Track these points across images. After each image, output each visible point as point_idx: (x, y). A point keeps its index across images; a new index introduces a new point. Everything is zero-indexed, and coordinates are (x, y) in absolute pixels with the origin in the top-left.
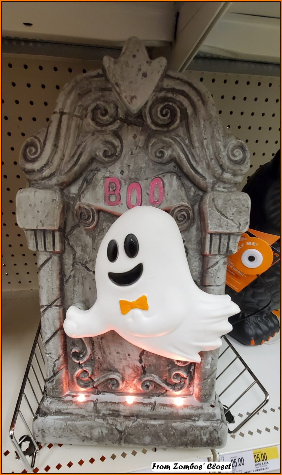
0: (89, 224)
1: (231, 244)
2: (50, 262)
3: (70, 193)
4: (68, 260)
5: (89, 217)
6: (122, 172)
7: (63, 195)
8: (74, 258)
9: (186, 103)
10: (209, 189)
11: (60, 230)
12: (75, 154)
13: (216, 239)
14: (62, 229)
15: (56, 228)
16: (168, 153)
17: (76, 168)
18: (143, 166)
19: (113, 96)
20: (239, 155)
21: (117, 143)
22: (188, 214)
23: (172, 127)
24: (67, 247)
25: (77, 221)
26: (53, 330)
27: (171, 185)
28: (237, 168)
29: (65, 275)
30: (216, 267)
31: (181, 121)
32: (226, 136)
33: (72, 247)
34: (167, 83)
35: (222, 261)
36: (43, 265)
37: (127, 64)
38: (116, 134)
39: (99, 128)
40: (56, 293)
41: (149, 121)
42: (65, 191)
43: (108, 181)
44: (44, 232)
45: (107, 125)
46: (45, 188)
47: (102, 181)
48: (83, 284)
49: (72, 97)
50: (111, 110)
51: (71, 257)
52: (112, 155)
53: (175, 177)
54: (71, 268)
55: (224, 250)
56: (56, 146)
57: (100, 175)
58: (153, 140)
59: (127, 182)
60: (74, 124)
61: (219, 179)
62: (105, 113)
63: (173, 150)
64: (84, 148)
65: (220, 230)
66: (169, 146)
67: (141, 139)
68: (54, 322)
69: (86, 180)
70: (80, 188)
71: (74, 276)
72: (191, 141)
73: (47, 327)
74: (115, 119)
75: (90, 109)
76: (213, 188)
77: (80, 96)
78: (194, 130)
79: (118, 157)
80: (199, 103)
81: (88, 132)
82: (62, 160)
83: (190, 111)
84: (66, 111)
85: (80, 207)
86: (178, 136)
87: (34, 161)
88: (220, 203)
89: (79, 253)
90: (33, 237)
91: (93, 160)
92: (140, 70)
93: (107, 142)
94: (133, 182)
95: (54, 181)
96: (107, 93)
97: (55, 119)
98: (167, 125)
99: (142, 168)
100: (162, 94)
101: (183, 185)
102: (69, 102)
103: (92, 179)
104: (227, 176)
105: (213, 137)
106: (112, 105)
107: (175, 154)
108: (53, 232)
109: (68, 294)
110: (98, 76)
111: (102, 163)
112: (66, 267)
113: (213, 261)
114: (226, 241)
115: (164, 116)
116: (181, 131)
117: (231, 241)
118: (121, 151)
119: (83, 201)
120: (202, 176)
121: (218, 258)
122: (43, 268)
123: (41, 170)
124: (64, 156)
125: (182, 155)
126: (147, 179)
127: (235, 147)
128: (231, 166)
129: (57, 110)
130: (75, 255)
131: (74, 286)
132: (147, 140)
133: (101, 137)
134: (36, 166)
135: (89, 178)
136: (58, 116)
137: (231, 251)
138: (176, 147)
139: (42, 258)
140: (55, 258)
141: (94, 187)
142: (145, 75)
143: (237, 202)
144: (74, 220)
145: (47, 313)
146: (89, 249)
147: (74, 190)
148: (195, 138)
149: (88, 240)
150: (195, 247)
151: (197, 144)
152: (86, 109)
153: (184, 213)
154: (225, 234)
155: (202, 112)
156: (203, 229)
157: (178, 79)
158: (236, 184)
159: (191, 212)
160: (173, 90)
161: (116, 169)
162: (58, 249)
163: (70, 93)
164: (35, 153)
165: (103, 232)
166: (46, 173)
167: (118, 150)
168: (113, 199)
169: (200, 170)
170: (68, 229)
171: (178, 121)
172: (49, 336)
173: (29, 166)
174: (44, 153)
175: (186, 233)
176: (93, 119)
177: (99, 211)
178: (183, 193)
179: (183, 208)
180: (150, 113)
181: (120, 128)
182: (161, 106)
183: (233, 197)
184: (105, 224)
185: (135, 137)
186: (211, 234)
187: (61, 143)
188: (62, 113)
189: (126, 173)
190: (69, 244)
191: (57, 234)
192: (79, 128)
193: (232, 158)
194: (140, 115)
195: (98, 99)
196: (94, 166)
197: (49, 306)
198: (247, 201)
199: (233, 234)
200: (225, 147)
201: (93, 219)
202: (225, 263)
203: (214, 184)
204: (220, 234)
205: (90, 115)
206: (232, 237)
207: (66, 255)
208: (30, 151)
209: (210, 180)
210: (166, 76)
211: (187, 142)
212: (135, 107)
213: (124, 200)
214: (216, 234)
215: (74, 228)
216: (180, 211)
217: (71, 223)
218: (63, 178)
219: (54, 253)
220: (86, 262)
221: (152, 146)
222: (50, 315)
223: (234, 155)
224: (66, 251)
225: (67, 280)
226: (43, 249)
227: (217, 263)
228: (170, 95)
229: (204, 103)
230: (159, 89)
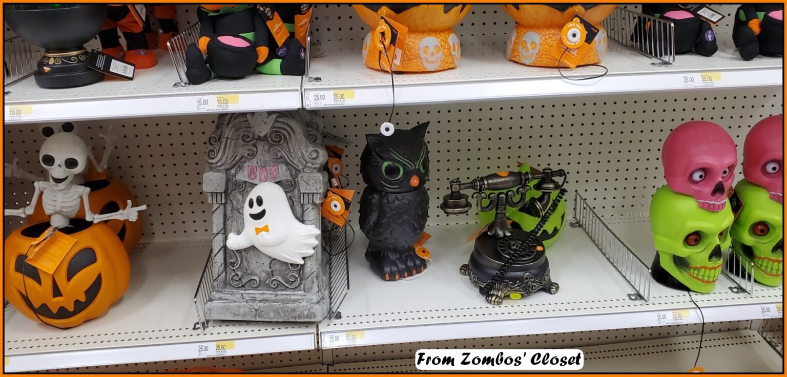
0: (240, 189)
1: (314, 198)
2: (219, 209)
3: (231, 173)
4: (229, 208)
5: (240, 185)
6: (257, 163)
7: (227, 175)
8: (232, 207)
9: (286, 133)
10: (301, 171)
11: (224, 192)
12: (234, 155)
13: (306, 196)
14: (226, 192)
15: (223, 191)
16: (279, 154)
17: (234, 162)
18: (268, 160)
19: (252, 130)
20: (314, 155)
21: (254, 149)
22: (292, 184)
23: (280, 143)
24: (228, 200)
25: (234, 187)
26: (219, 248)
27: (282, 170)
28: (314, 161)
29: (227, 216)
30: (308, 211)
31: (284, 140)
32: (307, 146)
33: (231, 201)
34: (277, 125)
35: (311, 208)
36: (215, 210)
37: (257, 118)
38: (255, 146)
39: (245, 144)
40: (222, 226)
41: (270, 140)
42: (228, 172)
43: (251, 167)
44: (217, 193)
45: (249, 142)
46: (219, 171)
47: (247, 168)
48: (237, 222)
49: (232, 131)
50: (251, 136)
51: (231, 206)
52: (252, 155)
53: (284, 165)
54: (230, 212)
55: (311, 202)
56: (224, 152)
57: (246, 165)
58: (272, 148)
59: (260, 168)
60: (233, 143)
61: (306, 166)
62: (248, 137)
63: (282, 153)
64: (238, 153)
65: (307, 192)
66: (280, 151)
67: (267, 147)
68: (220, 243)
69: (239, 166)
70: (236, 171)
71: (232, 217)
72: (289, 150)
73: (216, 246)
74: (253, 139)
75: (241, 136)
76: (303, 170)
77: (236, 130)
78: (290, 145)
79: (256, 155)
80: (292, 134)
81: (239, 146)
82: (227, 158)
83: (288, 137)
84: (229, 137)
85: (235, 181)
86: (284, 147)
87: (213, 159)
88: (305, 178)
89: (235, 204)
90: (211, 196)
91: (242, 157)
92: (263, 121)
93: (250, 149)
94: (263, 167)
95: (223, 168)
96: (249, 129)
97: (224, 140)
98: (279, 142)
99: (267, 161)
100: (275, 129)
101: (289, 169)
102: (231, 133)
103: (242, 166)
104: (309, 165)
105: (299, 148)
106: (251, 133)
107: (282, 155)
108: (221, 193)
109: (228, 227)
110: (245, 121)
111: (247, 158)
112: (228, 212)
113: (306, 208)
114: (312, 197)
115: (277, 138)
116: (285, 145)
117: (314, 196)
118: (257, 153)
119: (237, 178)
120: (297, 165)
121: (308, 206)
122: (215, 212)
123: (217, 163)
124: (228, 156)
125: (286, 156)
126: (270, 166)
127: (312, 152)
128: (310, 161)
129: (225, 137)
130: (233, 205)
131: (232, 222)
132: (269, 149)
133: (246, 147)
134: (214, 161)
135: (240, 166)
136: (225, 139)
137: (315, 202)
138: (283, 152)
139: (215, 207)
140: (222, 207)
141: (243, 170)
142: (265, 123)
143: (314, 178)
144: (232, 187)
145: (216, 238)
146: (240, 202)
147: (233, 171)
148: (291, 149)
149: (240, 197)
150: (297, 200)
151: (292, 151)
152: (239, 136)
153: (289, 183)
154: (311, 193)
155: (293, 137)
156: (299, 190)
157: (282, 122)
158: (315, 168)
159: (293, 183)
160: (280, 128)
161: (254, 161)
162: (223, 202)
163: (231, 129)
164: (214, 155)
165: (248, 193)
166: (219, 164)
167: (255, 152)
168: (252, 176)
169: (295, 162)
170: (229, 191)
171: (283, 141)
172: (216, 251)
173: (210, 161)
174: (219, 155)
175: (292, 193)
176: (242, 140)
177: (245, 182)
178: (288, 173)
179: (288, 181)
180: (270, 136)
181: (256, 142)
182: (274, 134)
183: (312, 175)
184: (249, 188)
185: (263, 146)
186: (303, 193)
187: (227, 151)
188: (227, 138)
189: (259, 163)
190: (229, 199)
191: (223, 194)
192: (235, 144)
193: (310, 157)
194: (266, 136)
195: (245, 131)
196: (243, 160)
197: (218, 234)
198: (319, 177)
199: (315, 193)
200: (307, 151)
201: (243, 186)
202: (313, 209)
203: (303, 169)
204: (308, 194)
205: (240, 139)
206: (314, 195)
207: (227, 205)
208: (212, 154)
209: (301, 167)
210: (276, 121)
211: (288, 150)
212: (262, 135)
213: (258, 177)
214: (305, 193)
215: (232, 191)
216: (287, 182)
217: (231, 187)
218: (227, 167)
219: (222, 204)
220: (239, 209)
221: (272, 151)
222: (218, 239)
223: (311, 155)
224: (228, 203)
225: (228, 219)
226: (216, 202)
227: (308, 208)
228: (278, 130)
229: (294, 133)
230: (273, 127)
